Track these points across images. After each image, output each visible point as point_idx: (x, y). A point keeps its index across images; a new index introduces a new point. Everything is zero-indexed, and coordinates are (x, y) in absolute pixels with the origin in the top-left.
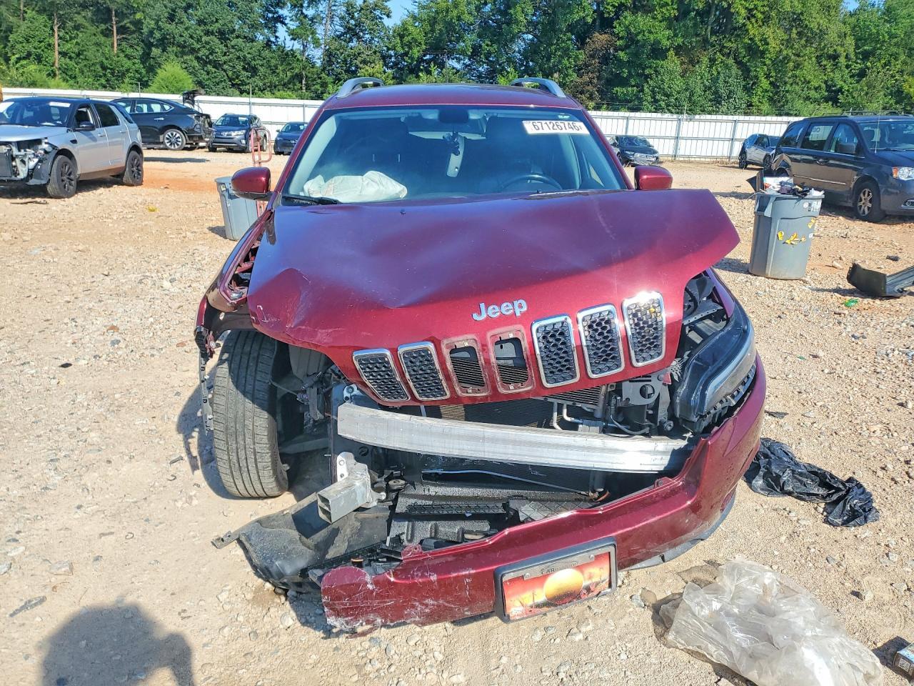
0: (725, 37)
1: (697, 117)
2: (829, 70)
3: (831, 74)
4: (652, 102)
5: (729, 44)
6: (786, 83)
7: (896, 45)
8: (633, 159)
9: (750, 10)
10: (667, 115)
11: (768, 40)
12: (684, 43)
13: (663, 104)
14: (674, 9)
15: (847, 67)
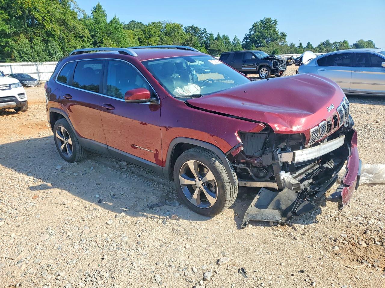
0: (34, 28)
1: (44, 63)
2: (81, 42)
3: (83, 44)
4: (20, 58)
5: (38, 31)
6: (66, 48)
7: (103, 32)
8: (26, 84)
9: (43, 17)
10: (30, 63)
11: (55, 30)
12: (16, 31)
13: (26, 58)
14: (7, 16)
15: (88, 41)
